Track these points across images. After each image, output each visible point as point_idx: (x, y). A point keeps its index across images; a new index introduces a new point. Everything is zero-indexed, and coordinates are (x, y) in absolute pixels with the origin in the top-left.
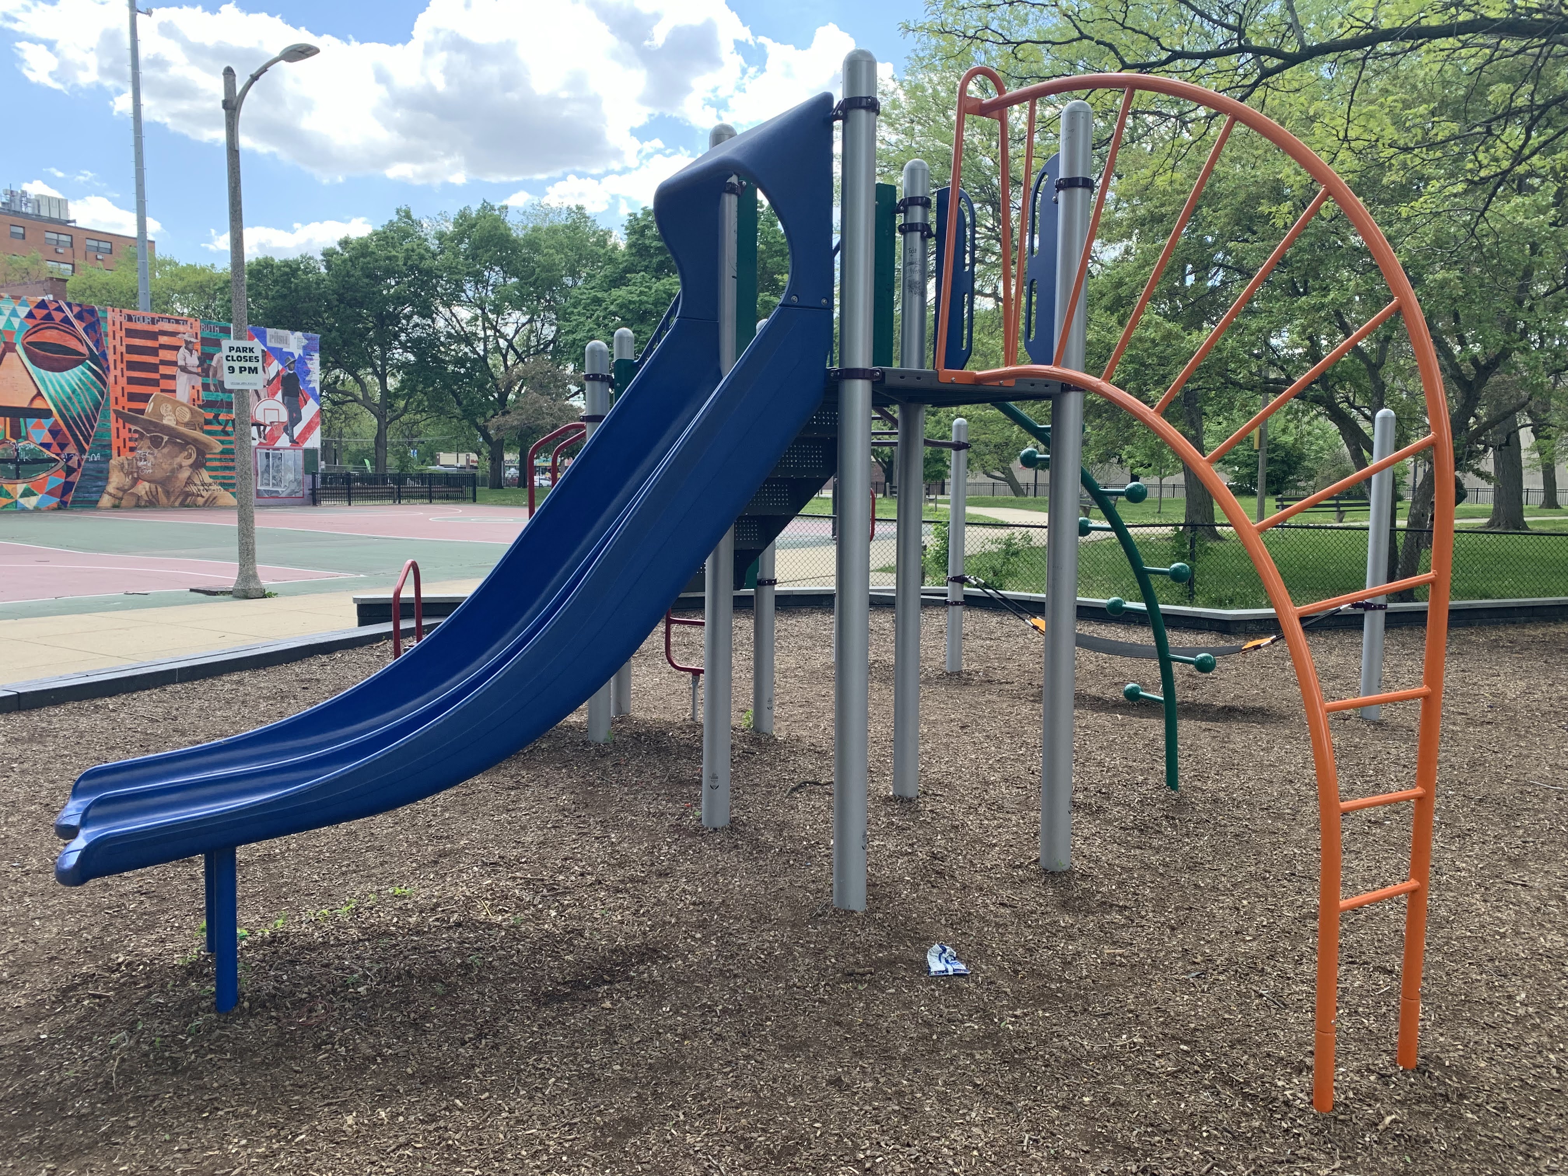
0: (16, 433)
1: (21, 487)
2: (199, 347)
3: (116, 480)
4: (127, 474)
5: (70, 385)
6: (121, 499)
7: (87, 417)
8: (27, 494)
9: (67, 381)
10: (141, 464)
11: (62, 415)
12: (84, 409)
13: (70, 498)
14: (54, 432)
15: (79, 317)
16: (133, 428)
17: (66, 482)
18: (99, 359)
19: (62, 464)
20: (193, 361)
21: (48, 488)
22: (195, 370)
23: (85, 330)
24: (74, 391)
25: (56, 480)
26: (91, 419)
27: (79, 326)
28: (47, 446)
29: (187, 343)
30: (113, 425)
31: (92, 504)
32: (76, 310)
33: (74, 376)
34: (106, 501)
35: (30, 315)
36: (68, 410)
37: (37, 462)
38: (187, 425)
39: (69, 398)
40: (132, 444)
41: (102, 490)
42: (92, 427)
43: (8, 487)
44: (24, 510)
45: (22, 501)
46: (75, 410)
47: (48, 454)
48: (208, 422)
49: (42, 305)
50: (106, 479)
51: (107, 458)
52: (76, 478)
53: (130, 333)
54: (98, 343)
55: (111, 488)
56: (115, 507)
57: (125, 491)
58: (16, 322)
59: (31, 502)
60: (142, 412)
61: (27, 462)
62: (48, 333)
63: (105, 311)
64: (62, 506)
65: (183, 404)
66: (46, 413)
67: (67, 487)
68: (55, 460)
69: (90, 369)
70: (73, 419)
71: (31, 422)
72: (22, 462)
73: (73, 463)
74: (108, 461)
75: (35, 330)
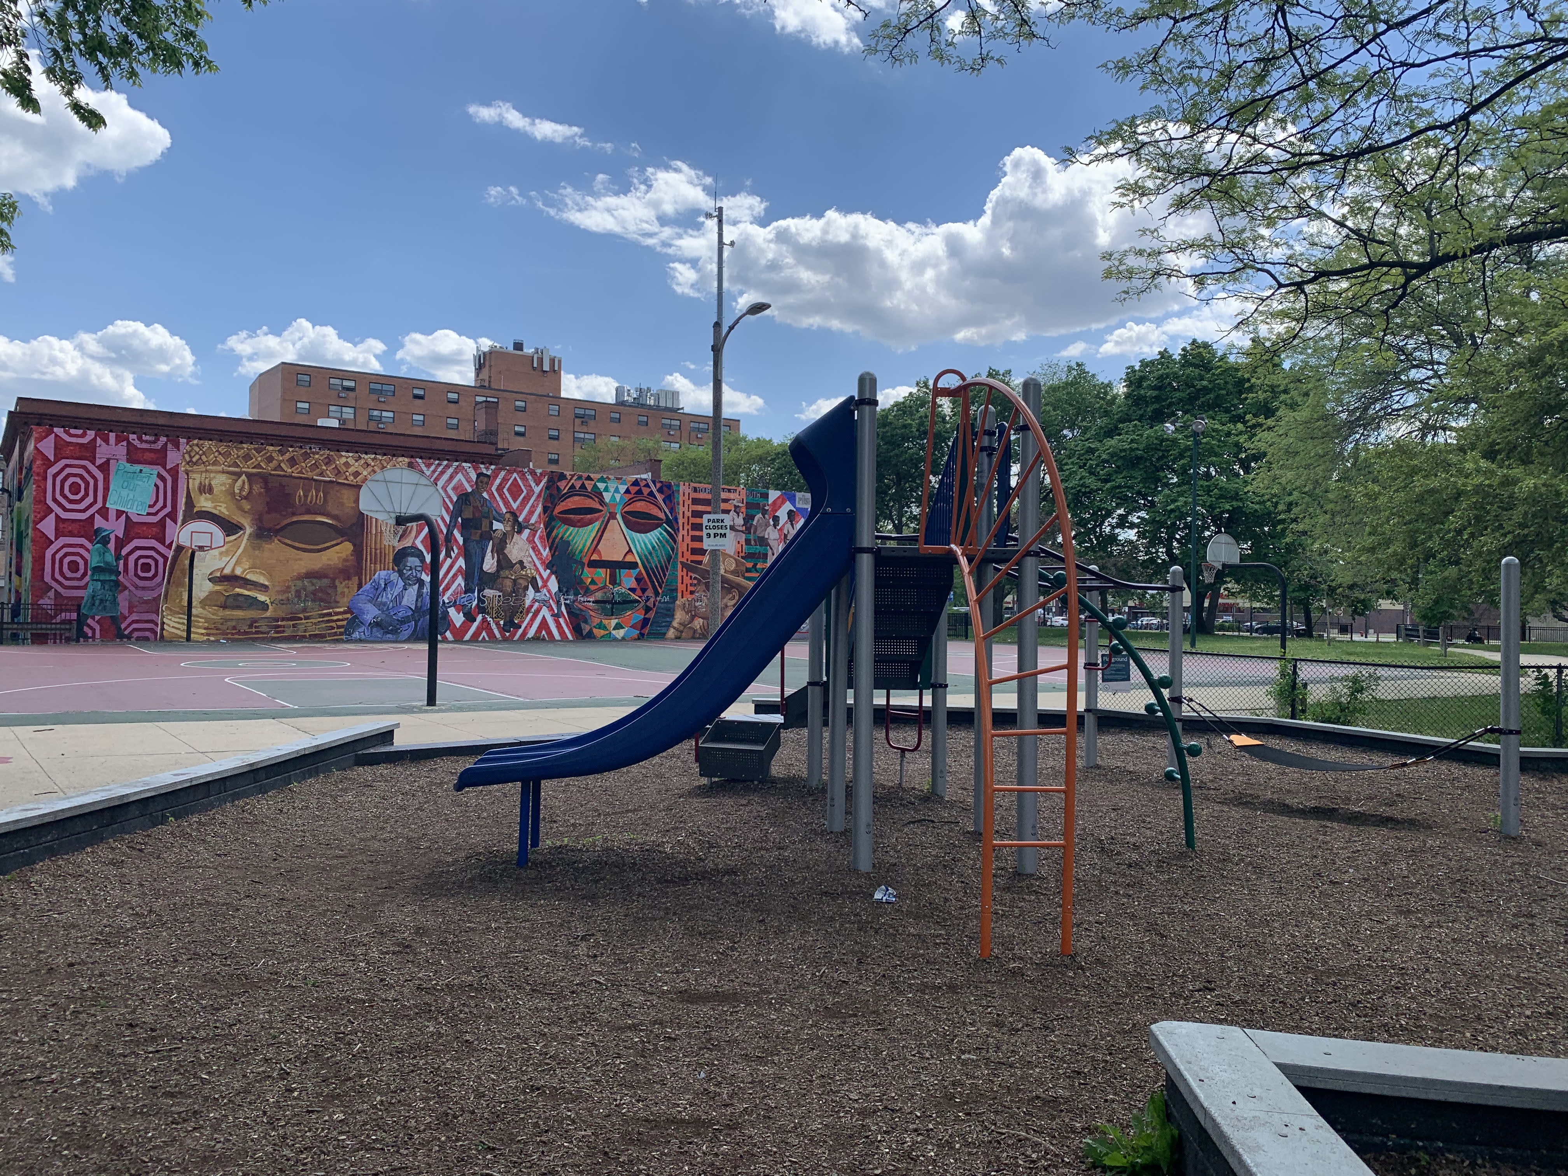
0: (613, 581)
1: (614, 622)
2: (744, 510)
3: (680, 616)
4: (687, 613)
5: (652, 544)
6: (682, 632)
7: (662, 567)
8: (618, 627)
9: (650, 540)
10: (697, 604)
11: (645, 567)
12: (660, 562)
13: (646, 631)
14: (639, 580)
15: (660, 491)
16: (694, 576)
17: (645, 619)
18: (672, 522)
19: (643, 604)
20: (740, 521)
21: (632, 622)
22: (740, 528)
23: (664, 500)
24: (654, 548)
25: (637, 616)
26: (664, 569)
27: (660, 497)
28: (633, 590)
29: (736, 507)
30: (680, 574)
31: (660, 636)
32: (658, 485)
33: (653, 537)
34: (671, 633)
35: (627, 491)
36: (649, 562)
37: (627, 603)
38: (732, 573)
39: (650, 554)
40: (692, 589)
41: (669, 625)
42: (665, 575)
43: (605, 622)
44: (615, 639)
45: (614, 632)
46: (654, 562)
47: (634, 597)
48: (748, 570)
49: (636, 483)
50: (672, 616)
51: (674, 599)
52: (651, 615)
53: (695, 501)
54: (672, 510)
55: (675, 624)
56: (678, 638)
57: (685, 626)
58: (618, 497)
59: (619, 634)
60: (700, 563)
61: (619, 603)
62: (639, 504)
63: (678, 485)
64: (641, 637)
65: (731, 556)
66: (633, 565)
67: (645, 622)
68: (638, 601)
69: (666, 530)
70: (652, 569)
71: (624, 572)
72: (616, 603)
73: (650, 604)
74: (674, 602)
75: (630, 502)
